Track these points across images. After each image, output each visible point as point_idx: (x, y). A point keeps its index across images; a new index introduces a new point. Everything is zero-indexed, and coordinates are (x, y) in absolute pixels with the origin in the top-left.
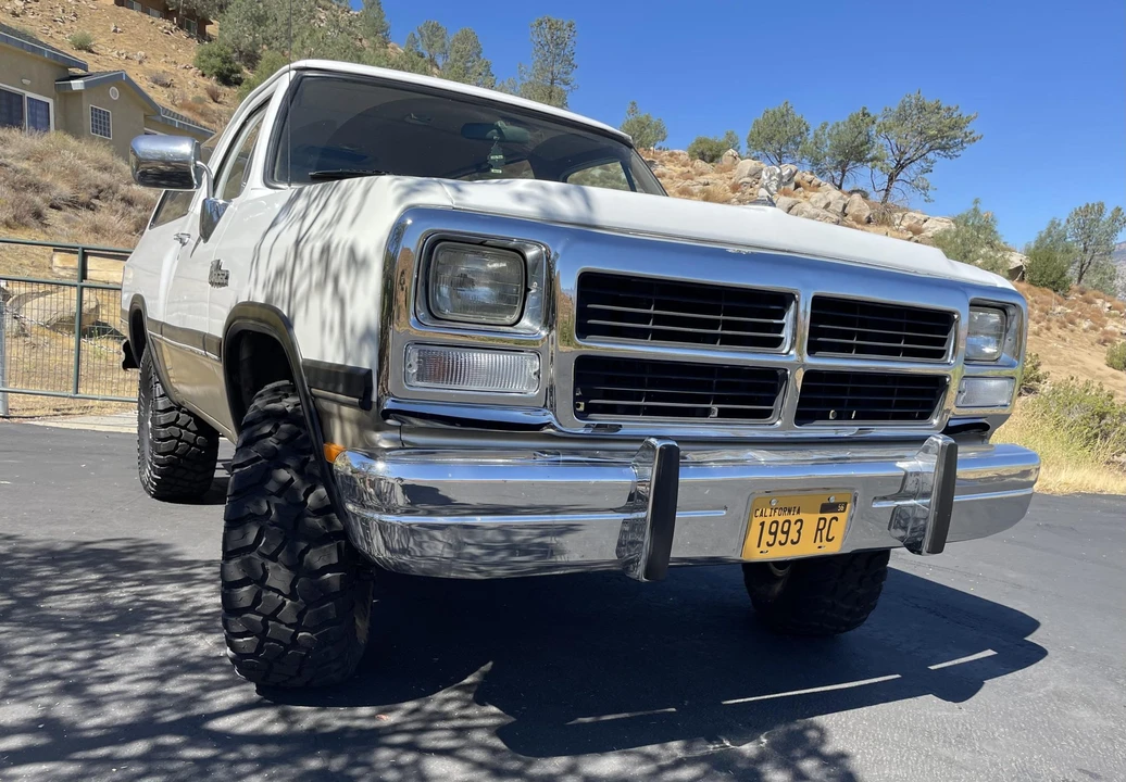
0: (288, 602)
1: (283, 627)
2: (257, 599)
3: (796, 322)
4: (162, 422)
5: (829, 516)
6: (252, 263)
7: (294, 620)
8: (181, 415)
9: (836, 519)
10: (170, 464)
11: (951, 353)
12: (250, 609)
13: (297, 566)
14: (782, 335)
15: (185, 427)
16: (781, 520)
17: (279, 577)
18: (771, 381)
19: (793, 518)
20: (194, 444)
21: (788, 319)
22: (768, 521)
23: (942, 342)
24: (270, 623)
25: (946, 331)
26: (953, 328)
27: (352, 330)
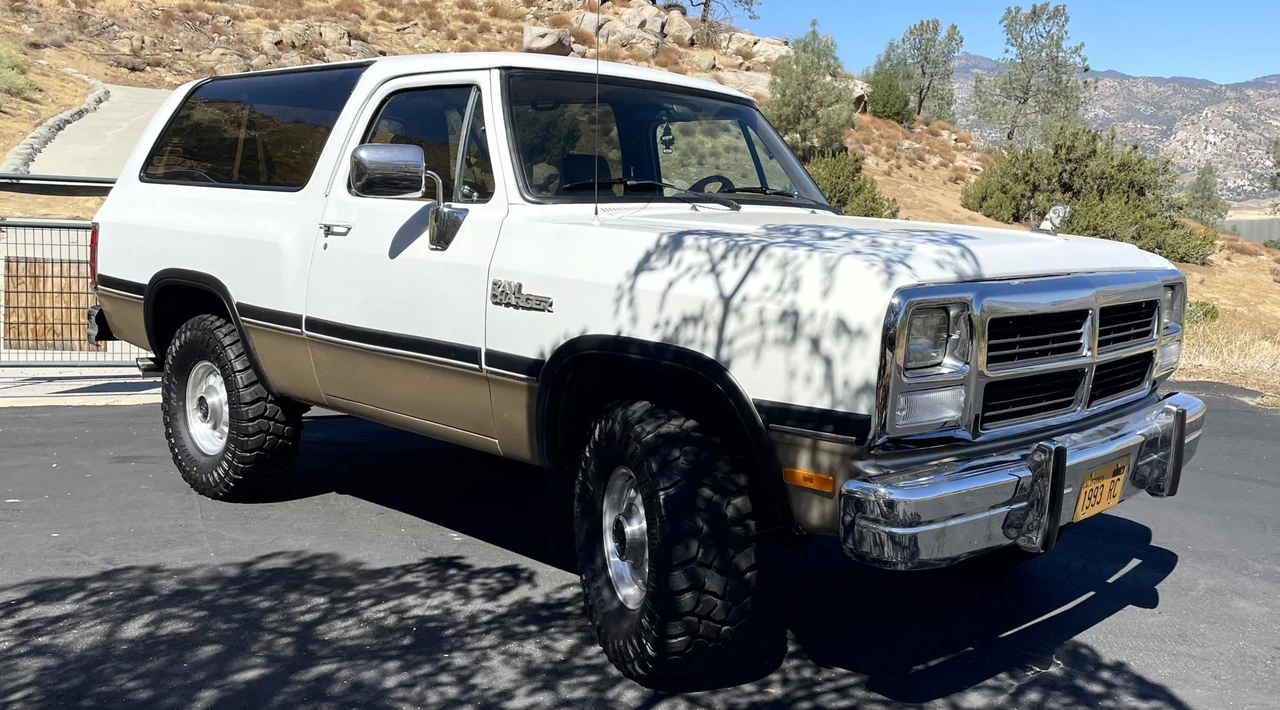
0: (719, 602)
1: (711, 623)
2: (698, 602)
3: (1088, 332)
4: (251, 416)
5: (1115, 478)
6: (618, 300)
7: (721, 617)
8: (268, 406)
9: (1119, 479)
10: (257, 460)
11: (1155, 331)
12: (691, 613)
13: (727, 570)
14: (1082, 341)
15: (273, 419)
16: (1094, 487)
17: (713, 582)
18: (1074, 377)
19: (1099, 485)
20: (282, 437)
21: (1086, 328)
22: (1088, 489)
23: (1148, 324)
24: (704, 622)
25: (1151, 314)
26: (1157, 311)
27: (846, 384)
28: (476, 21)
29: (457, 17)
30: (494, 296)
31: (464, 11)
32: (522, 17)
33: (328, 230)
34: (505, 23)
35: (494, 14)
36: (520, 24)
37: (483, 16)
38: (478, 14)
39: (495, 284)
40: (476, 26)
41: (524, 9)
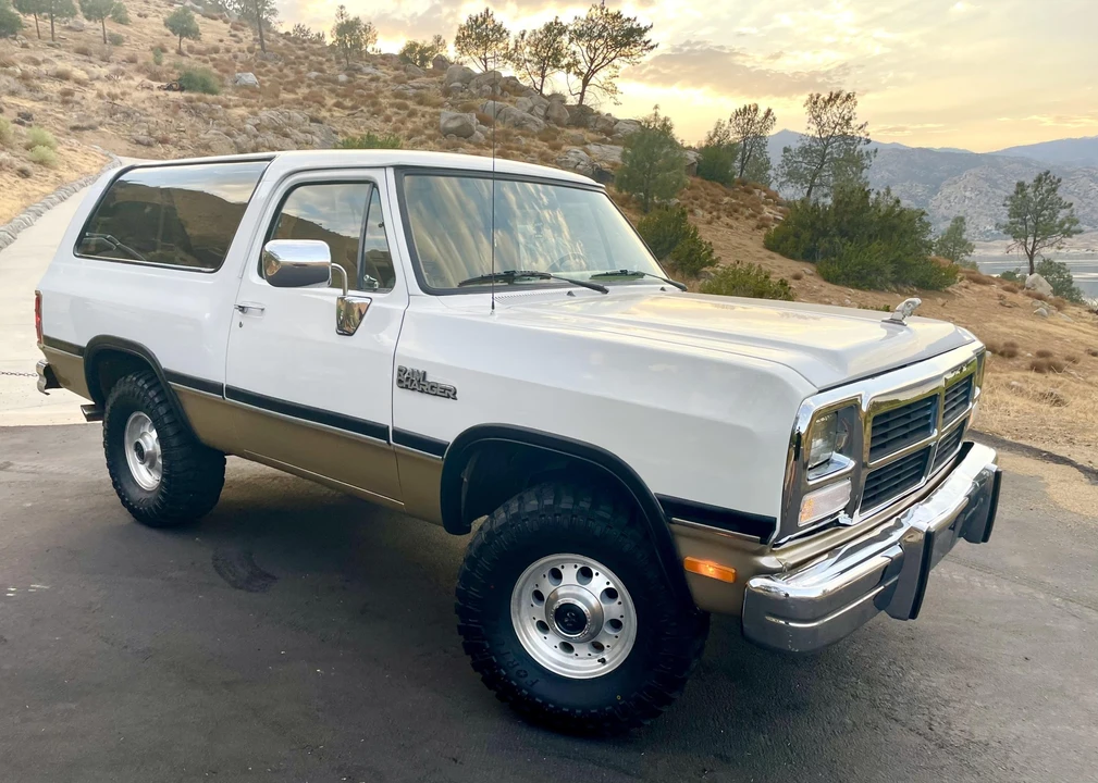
28: (405, 107)
29: (392, 105)
30: (400, 381)
31: (398, 101)
32: (440, 105)
33: (242, 309)
34: (428, 109)
35: (420, 103)
36: (440, 110)
37: (411, 104)
38: (408, 103)
39: (400, 370)
40: (407, 112)
41: (442, 99)
